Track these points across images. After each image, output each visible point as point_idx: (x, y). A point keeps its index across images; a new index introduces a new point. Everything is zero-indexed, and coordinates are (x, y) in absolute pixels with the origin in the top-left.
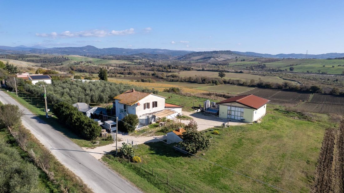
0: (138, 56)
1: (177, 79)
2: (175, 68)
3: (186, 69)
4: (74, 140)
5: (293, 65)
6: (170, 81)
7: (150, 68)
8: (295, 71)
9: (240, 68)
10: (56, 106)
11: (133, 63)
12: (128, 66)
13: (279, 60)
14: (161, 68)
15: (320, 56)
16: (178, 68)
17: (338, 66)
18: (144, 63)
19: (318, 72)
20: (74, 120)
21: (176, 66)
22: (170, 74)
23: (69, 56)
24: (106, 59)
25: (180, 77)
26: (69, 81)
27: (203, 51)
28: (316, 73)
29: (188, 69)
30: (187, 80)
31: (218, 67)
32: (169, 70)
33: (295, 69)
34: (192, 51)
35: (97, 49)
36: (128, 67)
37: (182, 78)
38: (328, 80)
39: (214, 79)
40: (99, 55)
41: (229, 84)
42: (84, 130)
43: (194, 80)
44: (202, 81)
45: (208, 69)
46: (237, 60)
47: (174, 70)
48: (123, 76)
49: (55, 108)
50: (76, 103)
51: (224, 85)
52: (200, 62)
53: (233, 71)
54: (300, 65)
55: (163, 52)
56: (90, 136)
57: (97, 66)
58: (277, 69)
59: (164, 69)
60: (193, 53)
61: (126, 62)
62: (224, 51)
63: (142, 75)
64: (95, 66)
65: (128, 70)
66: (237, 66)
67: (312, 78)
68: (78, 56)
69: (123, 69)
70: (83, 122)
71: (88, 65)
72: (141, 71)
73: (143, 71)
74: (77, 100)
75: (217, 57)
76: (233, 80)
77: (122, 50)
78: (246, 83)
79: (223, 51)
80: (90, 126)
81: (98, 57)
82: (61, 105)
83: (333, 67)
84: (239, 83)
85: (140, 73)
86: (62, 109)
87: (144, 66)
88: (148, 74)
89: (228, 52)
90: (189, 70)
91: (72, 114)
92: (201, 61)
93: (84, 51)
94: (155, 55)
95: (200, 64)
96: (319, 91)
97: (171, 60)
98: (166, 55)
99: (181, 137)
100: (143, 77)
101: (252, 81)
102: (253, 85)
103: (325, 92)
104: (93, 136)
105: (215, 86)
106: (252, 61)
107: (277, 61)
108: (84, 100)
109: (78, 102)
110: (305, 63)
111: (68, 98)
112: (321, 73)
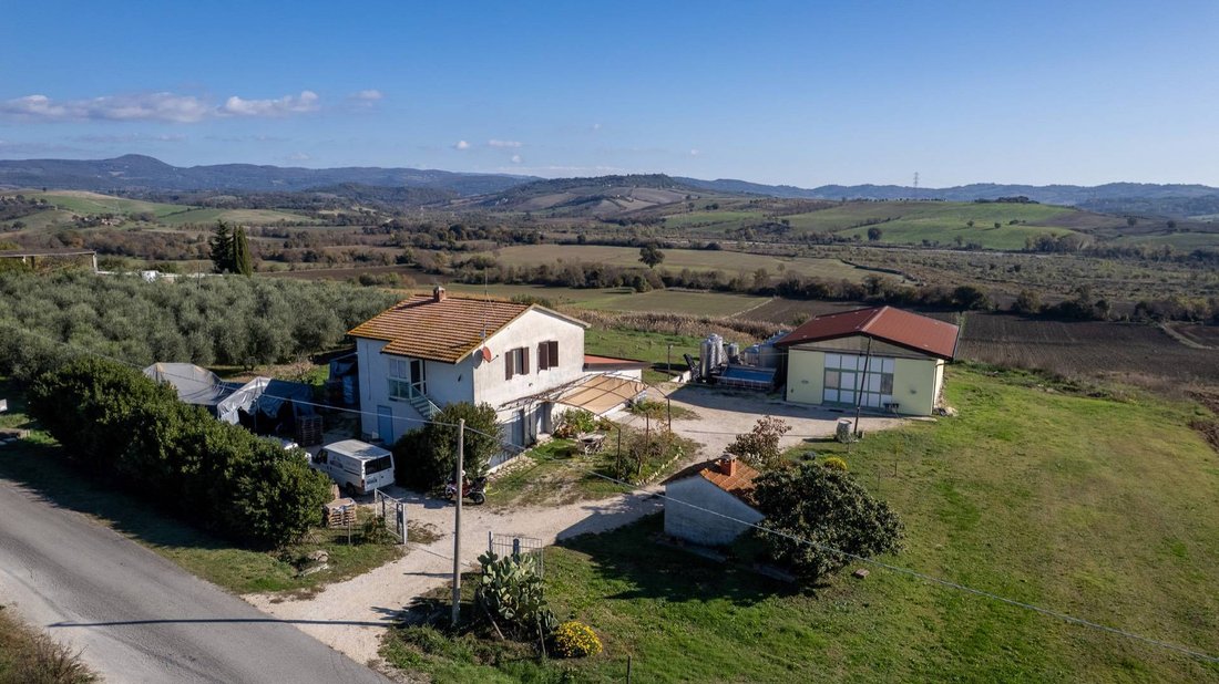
0: (332, 196)
1: (494, 276)
2: (479, 237)
3: (518, 239)
4: (184, 553)
5: (876, 222)
6: (469, 282)
7: (385, 238)
8: (885, 240)
9: (705, 234)
10: (49, 383)
11: (318, 221)
12: (300, 230)
13: (831, 207)
14: (427, 238)
15: (950, 194)
16: (491, 236)
17: (1011, 223)
18: (358, 221)
19: (955, 244)
20: (167, 449)
21: (483, 228)
22: (465, 257)
23: (49, 193)
24: (208, 205)
25: (506, 266)
26: (82, 276)
27: (572, 177)
28: (948, 247)
29: (526, 238)
30: (531, 278)
31: (631, 231)
32: (459, 244)
33: (884, 234)
34: (530, 175)
35: (168, 169)
36: (299, 236)
37: (511, 268)
38: (992, 267)
39: (627, 272)
40: (178, 192)
41: (681, 289)
42: (239, 499)
43: (558, 276)
44: (588, 279)
45: (599, 237)
46: (692, 205)
47: (476, 243)
48: (284, 266)
49: (44, 391)
50: (152, 367)
51: (663, 292)
52: (564, 215)
53: (684, 242)
54: (899, 221)
55: (427, 179)
56: (273, 529)
57: (176, 232)
58: (830, 235)
59: (437, 238)
60: (534, 183)
61: (288, 217)
62: (646, 176)
63: (359, 262)
64: (166, 231)
65: (302, 245)
66: (694, 226)
67: (945, 263)
68: (88, 193)
69: (281, 242)
70: (222, 457)
71: (135, 230)
72: (352, 247)
73: (362, 249)
74: (148, 351)
75: (622, 198)
76: (695, 274)
77: (270, 171)
78: (740, 282)
79: (639, 176)
80: (270, 475)
81: (176, 198)
82: (76, 377)
83: (997, 226)
84: (716, 284)
85: (352, 254)
86: (87, 393)
87: (359, 229)
88: (383, 260)
89: (659, 181)
90: (531, 241)
91: (150, 418)
92: (566, 210)
93: (112, 178)
94: (399, 190)
95: (563, 220)
96: (981, 303)
97: (457, 209)
98: (439, 189)
99: (747, 501)
100: (365, 270)
101: (760, 275)
102: (764, 288)
103: (997, 306)
104: (285, 527)
105: (635, 295)
106: (742, 208)
107: (825, 208)
108: (182, 348)
109: (157, 359)
110: (911, 215)
111: (102, 343)
112: (964, 245)
